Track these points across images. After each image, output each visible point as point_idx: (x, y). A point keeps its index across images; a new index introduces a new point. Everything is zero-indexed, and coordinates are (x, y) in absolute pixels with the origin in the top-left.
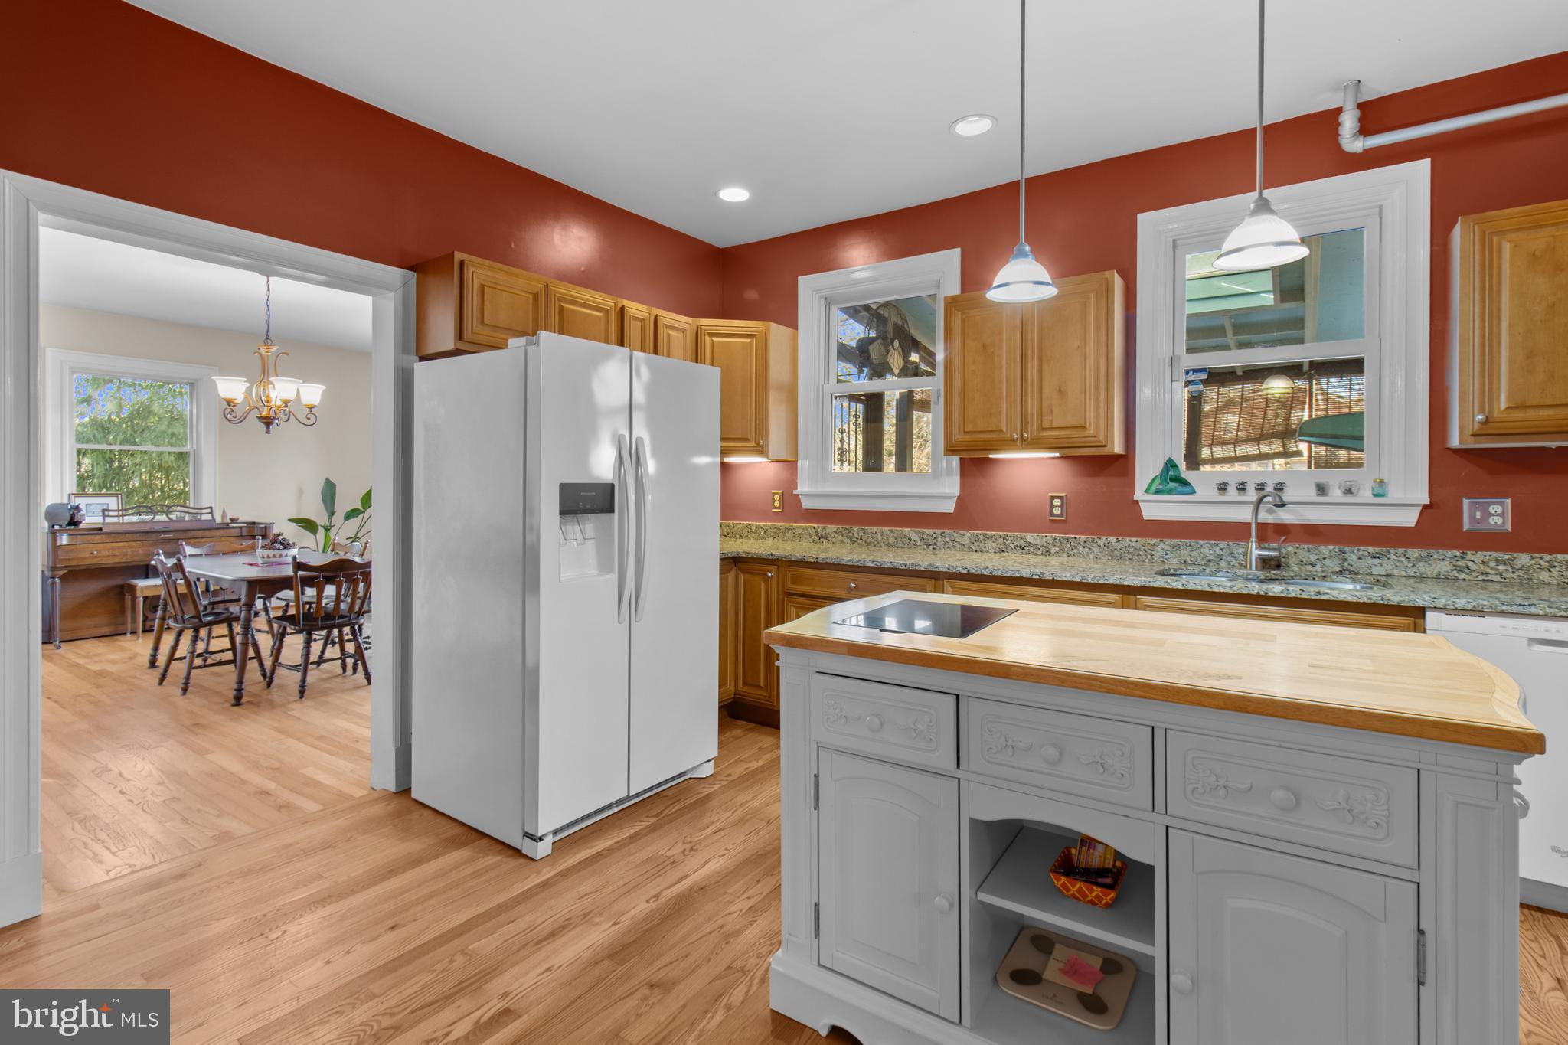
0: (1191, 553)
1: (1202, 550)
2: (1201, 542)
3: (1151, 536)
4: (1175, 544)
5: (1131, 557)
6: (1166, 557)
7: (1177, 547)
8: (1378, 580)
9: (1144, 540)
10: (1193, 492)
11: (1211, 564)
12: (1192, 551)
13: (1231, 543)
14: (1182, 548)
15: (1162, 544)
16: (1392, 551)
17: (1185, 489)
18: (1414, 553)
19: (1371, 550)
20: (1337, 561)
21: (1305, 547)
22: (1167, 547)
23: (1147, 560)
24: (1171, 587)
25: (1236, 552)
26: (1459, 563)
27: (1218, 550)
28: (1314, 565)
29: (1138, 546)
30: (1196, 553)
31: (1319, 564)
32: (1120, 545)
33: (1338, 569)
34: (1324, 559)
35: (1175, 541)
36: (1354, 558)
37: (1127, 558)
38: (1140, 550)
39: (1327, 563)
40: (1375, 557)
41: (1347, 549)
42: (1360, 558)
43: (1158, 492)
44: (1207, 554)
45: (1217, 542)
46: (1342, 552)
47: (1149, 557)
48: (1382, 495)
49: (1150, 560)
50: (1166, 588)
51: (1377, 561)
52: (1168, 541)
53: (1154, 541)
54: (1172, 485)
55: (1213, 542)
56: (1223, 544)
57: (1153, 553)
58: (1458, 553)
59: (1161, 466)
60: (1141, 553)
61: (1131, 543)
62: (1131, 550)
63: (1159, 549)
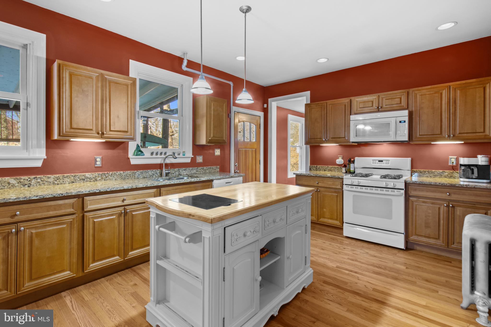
0: (146, 174)
1: (149, 173)
2: (149, 170)
3: (134, 170)
4: (142, 172)
5: (128, 178)
6: (139, 176)
7: (142, 173)
8: (189, 176)
9: (132, 171)
10: (144, 155)
11: (151, 177)
12: (146, 173)
13: (156, 170)
14: (143, 173)
15: (138, 172)
16: (187, 168)
17: (142, 154)
18: (191, 168)
19: (184, 168)
20: (178, 172)
21: (172, 169)
22: (139, 173)
23: (133, 178)
24: (171, 184)
25: (157, 172)
26: (197, 170)
27: (153, 172)
28: (174, 174)
29: (130, 173)
30: (147, 174)
31: (175, 173)
32: (124, 174)
33: (178, 174)
34: (176, 172)
35: (141, 171)
36: (181, 171)
37: (127, 178)
38: (131, 175)
39: (176, 173)
40: (184, 170)
41: (180, 169)
42: (182, 171)
43: (137, 155)
44: (150, 174)
45: (153, 170)
46: (179, 170)
47: (134, 177)
48: (184, 155)
49: (134, 178)
50: (170, 184)
51: (185, 171)
52: (139, 171)
53: (135, 171)
54: (140, 153)
55: (152, 170)
56: (154, 170)
57: (135, 175)
58: (197, 168)
59: (136, 147)
60: (131, 176)
61: (128, 173)
62: (128, 175)
63: (137, 174)
